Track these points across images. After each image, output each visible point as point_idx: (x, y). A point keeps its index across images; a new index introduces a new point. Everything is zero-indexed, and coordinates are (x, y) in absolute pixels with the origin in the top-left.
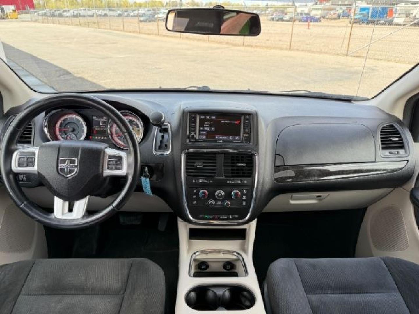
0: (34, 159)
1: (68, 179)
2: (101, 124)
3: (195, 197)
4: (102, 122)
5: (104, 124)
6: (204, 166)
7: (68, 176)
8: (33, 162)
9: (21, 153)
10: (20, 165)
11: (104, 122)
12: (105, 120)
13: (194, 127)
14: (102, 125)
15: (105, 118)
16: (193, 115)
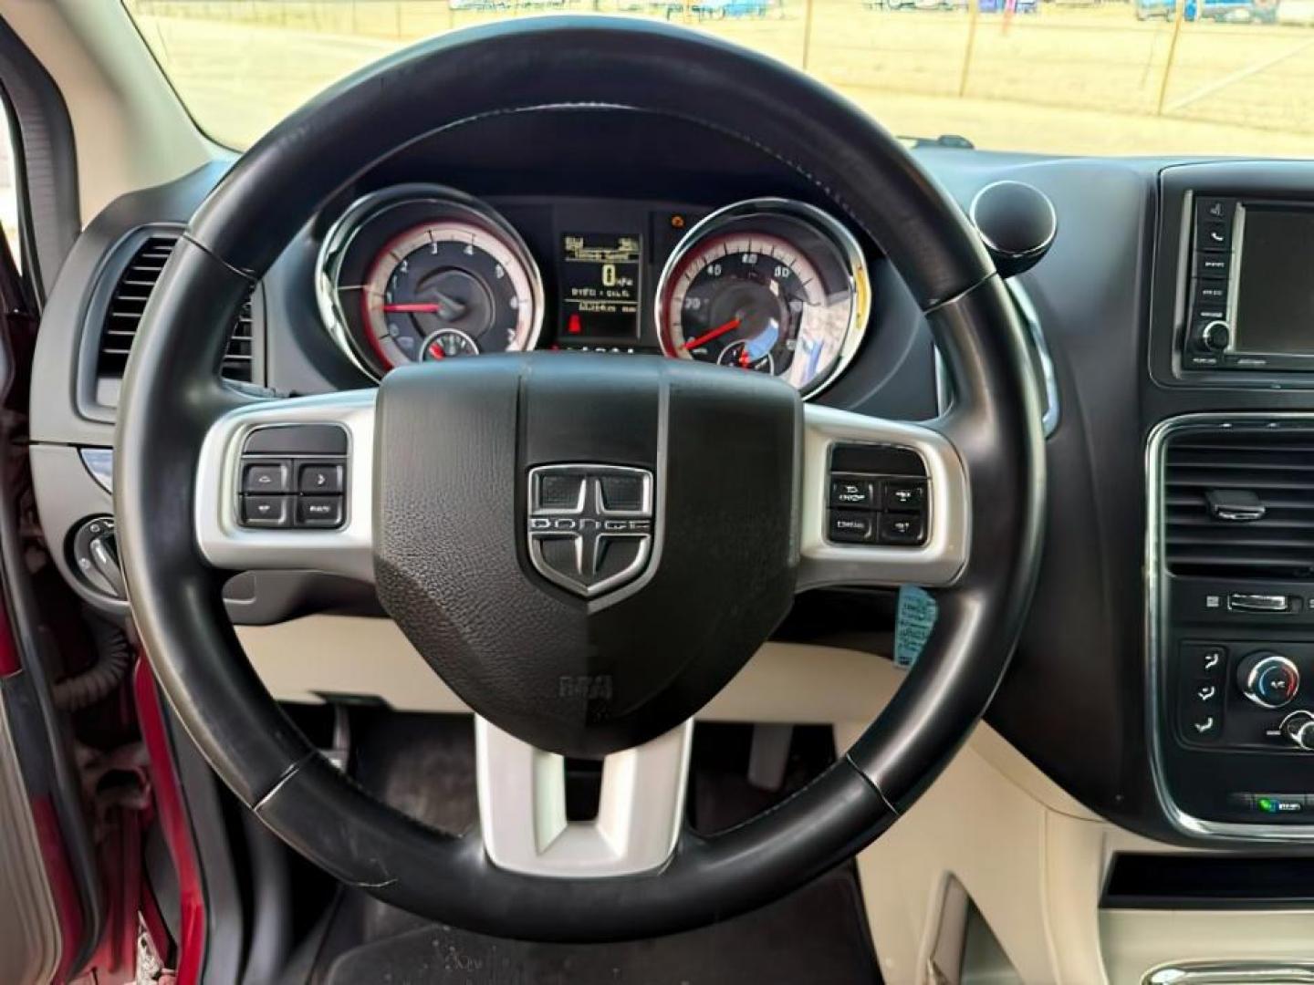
0: (339, 471)
1: (594, 606)
2: (609, 278)
3: (1207, 694)
4: (613, 269)
5: (623, 281)
6: (1269, 514)
7: (593, 589)
8: (338, 494)
9: (254, 429)
10: (246, 517)
11: (622, 270)
12: (632, 257)
13: (1221, 280)
14: (612, 284)
15: (627, 245)
16: (1216, 210)
